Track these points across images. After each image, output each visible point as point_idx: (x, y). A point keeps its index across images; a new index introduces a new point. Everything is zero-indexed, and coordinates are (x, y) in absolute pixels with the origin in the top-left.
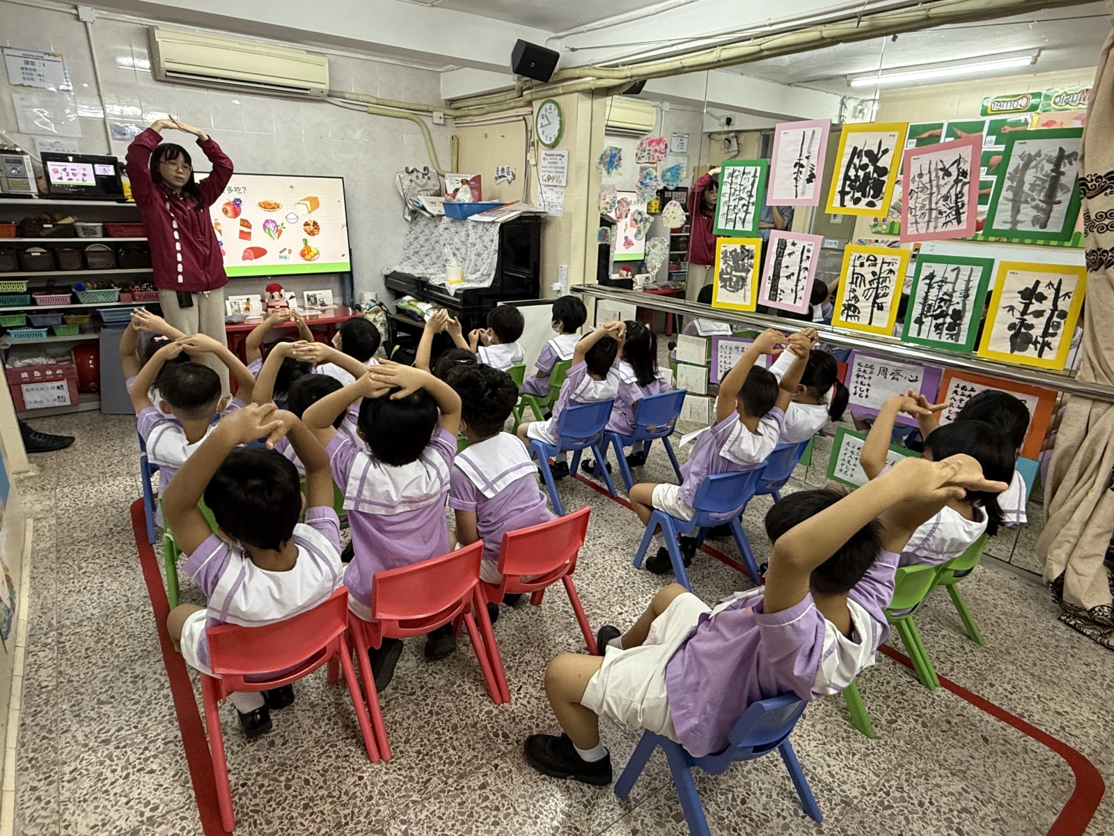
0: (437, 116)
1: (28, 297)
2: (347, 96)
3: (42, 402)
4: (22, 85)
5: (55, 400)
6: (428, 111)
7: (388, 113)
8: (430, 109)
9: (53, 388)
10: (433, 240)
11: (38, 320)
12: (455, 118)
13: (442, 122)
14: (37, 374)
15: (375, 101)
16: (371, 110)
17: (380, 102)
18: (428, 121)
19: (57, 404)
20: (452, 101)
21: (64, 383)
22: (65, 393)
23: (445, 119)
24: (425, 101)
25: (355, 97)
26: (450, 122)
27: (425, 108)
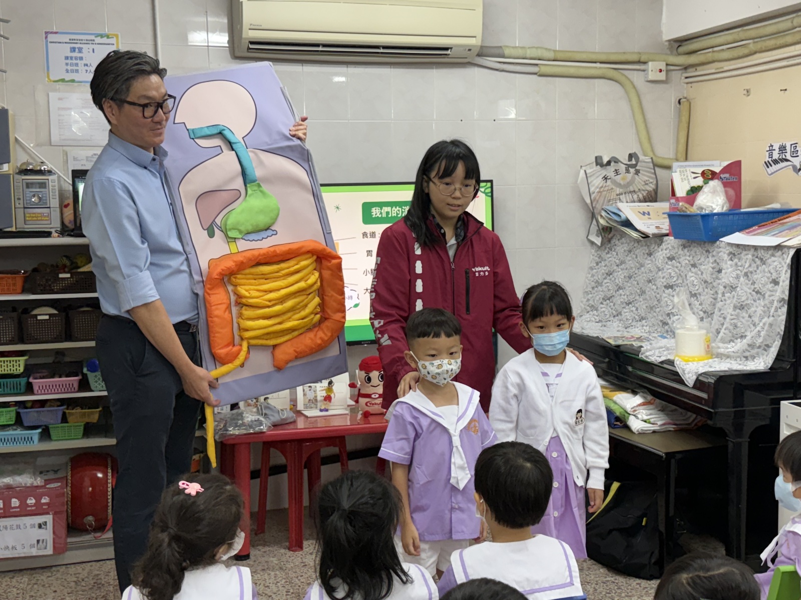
0: (654, 69)
1: (23, 381)
2: (507, 52)
3: (14, 548)
4: (63, 80)
5: (32, 546)
6: (639, 62)
7: (572, 71)
8: (642, 60)
9: (33, 526)
10: (642, 278)
11: (30, 416)
12: (686, 68)
13: (662, 76)
14: (15, 502)
15: (551, 55)
16: (544, 70)
17: (559, 56)
18: (637, 78)
19: (34, 552)
20: (680, 42)
21: (49, 519)
22: (47, 534)
23: (667, 71)
24: (633, 46)
25: (520, 52)
26: (677, 76)
27: (635, 58)
